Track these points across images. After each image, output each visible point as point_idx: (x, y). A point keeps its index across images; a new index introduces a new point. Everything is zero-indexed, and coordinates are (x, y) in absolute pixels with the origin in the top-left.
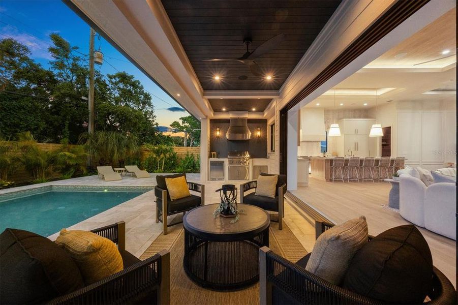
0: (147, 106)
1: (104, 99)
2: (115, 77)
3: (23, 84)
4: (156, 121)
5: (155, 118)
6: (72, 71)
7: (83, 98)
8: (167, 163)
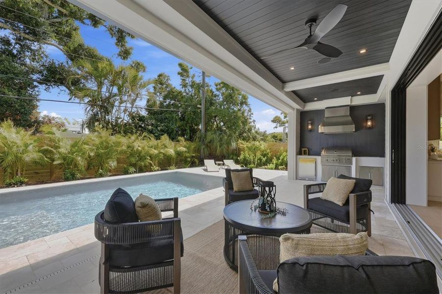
0: (245, 106)
1: (212, 104)
2: (220, 84)
3: (168, 101)
4: (253, 119)
5: (252, 115)
6: (192, 86)
7: (198, 106)
8: (260, 159)
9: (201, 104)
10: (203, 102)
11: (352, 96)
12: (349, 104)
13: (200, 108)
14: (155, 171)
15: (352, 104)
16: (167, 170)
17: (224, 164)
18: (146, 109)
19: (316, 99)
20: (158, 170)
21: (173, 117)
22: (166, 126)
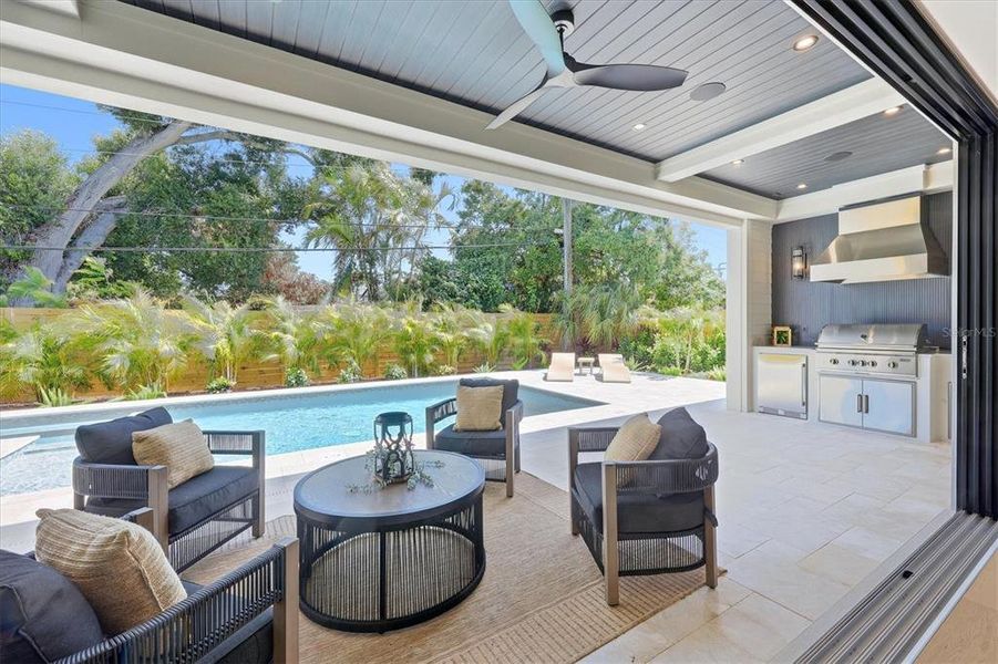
1: (588, 223)
7: (557, 231)
8: (704, 354)
9: (561, 227)
10: (567, 221)
11: (929, 164)
12: (920, 187)
13: (558, 236)
14: (447, 374)
15: (930, 188)
16: (473, 372)
17: (596, 364)
18: (451, 249)
19: (802, 186)
20: (453, 373)
21: (500, 261)
22: (485, 281)
